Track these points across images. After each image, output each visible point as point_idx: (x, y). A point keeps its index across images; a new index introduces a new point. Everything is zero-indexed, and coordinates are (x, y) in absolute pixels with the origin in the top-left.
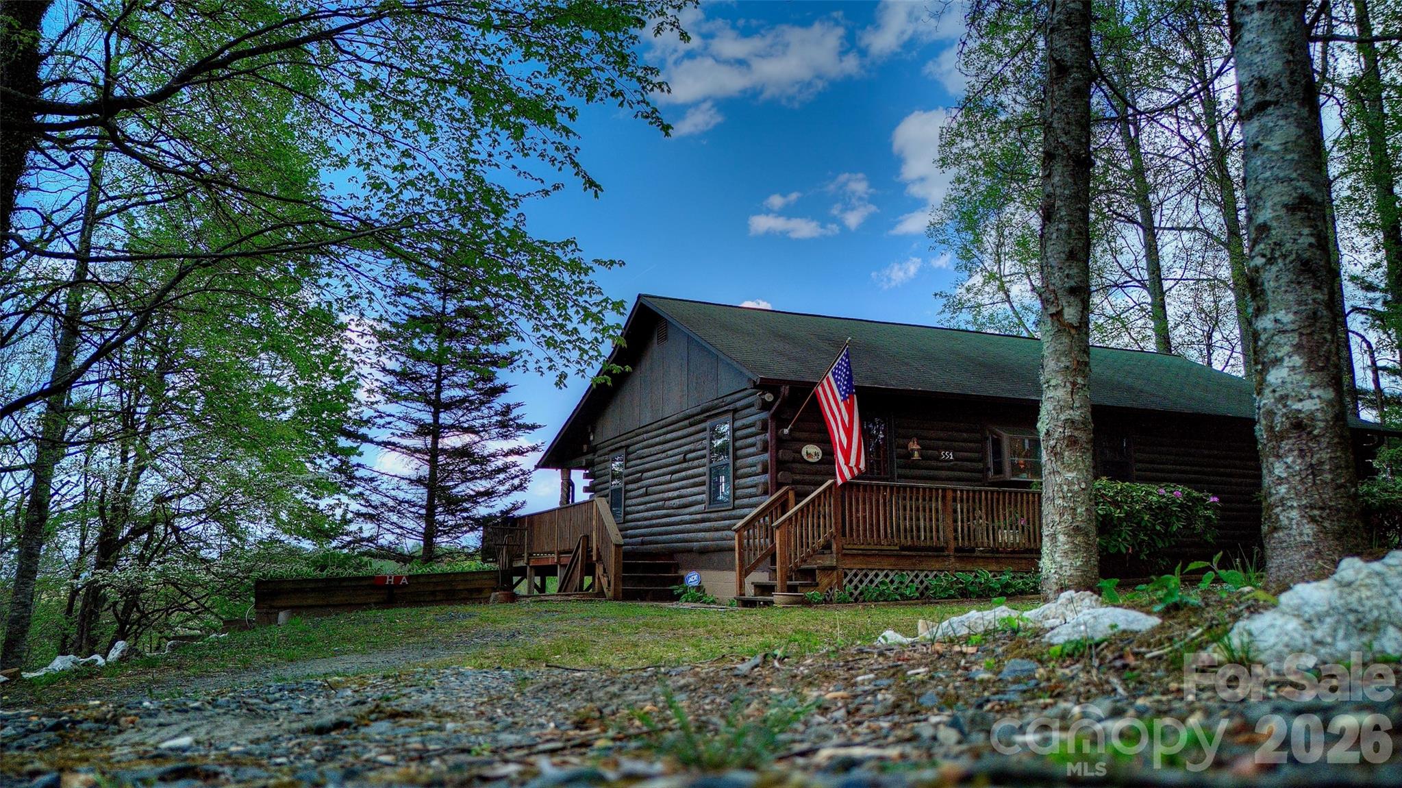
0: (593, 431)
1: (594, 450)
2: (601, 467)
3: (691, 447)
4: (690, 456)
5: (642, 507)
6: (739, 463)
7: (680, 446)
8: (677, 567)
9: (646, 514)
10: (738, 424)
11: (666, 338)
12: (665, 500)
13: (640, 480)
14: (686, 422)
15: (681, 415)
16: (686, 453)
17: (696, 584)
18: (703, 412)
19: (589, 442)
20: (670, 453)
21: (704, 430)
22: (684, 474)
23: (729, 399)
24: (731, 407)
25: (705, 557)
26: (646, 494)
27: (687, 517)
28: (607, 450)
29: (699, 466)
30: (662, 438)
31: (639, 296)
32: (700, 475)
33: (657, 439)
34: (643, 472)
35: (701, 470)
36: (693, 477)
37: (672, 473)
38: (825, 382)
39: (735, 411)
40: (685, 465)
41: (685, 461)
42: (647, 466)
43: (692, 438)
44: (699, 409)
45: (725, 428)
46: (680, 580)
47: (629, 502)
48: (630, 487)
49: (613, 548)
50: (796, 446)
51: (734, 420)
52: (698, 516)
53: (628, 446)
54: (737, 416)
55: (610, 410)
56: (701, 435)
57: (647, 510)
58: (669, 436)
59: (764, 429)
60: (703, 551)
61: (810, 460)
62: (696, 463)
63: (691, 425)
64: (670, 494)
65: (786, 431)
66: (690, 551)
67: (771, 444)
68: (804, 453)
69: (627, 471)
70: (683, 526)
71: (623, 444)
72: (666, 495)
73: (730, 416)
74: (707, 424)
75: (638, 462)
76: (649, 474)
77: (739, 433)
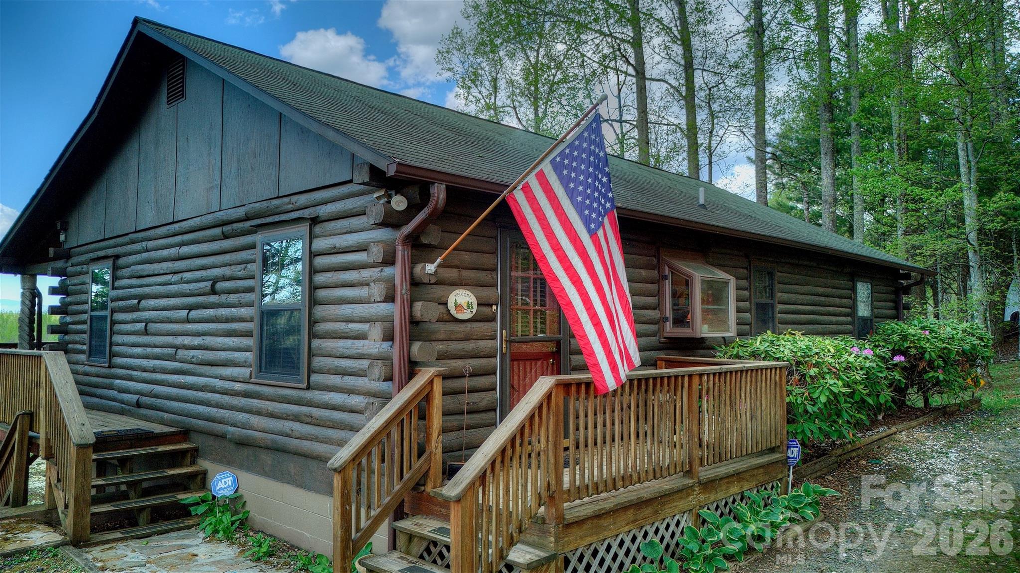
0: (65, 229)
1: (67, 255)
2: (76, 280)
3: (226, 271)
4: (221, 285)
5: (139, 350)
6: (320, 311)
7: (204, 268)
8: (194, 454)
9: (145, 363)
10: (320, 244)
11: (182, 95)
12: (178, 348)
13: (135, 309)
14: (217, 231)
15: (209, 219)
16: (215, 281)
17: (229, 492)
18: (247, 218)
19: (58, 244)
20: (187, 275)
21: (252, 246)
22: (211, 312)
23: (303, 200)
24: (307, 213)
25: (246, 452)
26: (146, 332)
27: (217, 383)
28: (84, 257)
29: (240, 305)
30: (173, 251)
31: (136, 22)
32: (241, 320)
33: (166, 253)
34: (140, 298)
35: (243, 312)
36: (227, 320)
37: (191, 308)
38: (533, 181)
39: (315, 221)
40: (213, 299)
41: (213, 292)
42: (147, 290)
43: (227, 258)
44: (240, 212)
45: (297, 249)
46: (200, 480)
47: (117, 338)
48: (119, 316)
49: (73, 450)
50: (438, 291)
51: (312, 237)
52: (238, 386)
53: (117, 257)
54: (318, 229)
55: (90, 201)
56: (244, 255)
57: (147, 357)
58: (186, 250)
59: (389, 261)
60: (242, 443)
61: (461, 316)
62: (233, 298)
63: (226, 237)
64: (187, 341)
65: (430, 268)
66: (222, 437)
67: (402, 289)
68: (451, 305)
69: (113, 293)
70: (209, 395)
71: (110, 252)
72: (179, 340)
73: (304, 228)
74: (258, 238)
75: (134, 281)
76: (153, 303)
77: (320, 261)
